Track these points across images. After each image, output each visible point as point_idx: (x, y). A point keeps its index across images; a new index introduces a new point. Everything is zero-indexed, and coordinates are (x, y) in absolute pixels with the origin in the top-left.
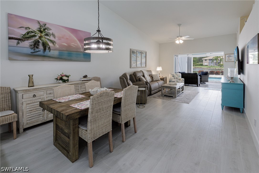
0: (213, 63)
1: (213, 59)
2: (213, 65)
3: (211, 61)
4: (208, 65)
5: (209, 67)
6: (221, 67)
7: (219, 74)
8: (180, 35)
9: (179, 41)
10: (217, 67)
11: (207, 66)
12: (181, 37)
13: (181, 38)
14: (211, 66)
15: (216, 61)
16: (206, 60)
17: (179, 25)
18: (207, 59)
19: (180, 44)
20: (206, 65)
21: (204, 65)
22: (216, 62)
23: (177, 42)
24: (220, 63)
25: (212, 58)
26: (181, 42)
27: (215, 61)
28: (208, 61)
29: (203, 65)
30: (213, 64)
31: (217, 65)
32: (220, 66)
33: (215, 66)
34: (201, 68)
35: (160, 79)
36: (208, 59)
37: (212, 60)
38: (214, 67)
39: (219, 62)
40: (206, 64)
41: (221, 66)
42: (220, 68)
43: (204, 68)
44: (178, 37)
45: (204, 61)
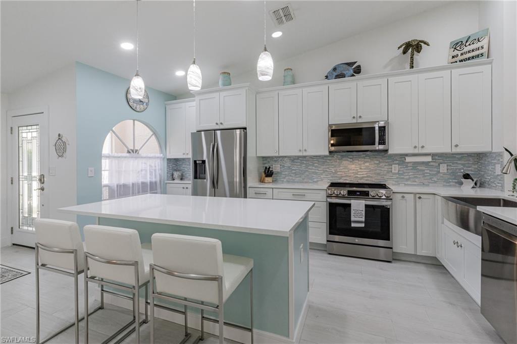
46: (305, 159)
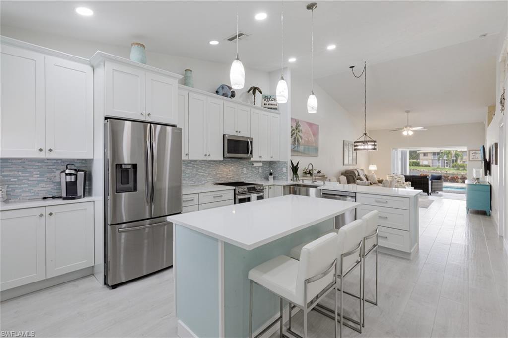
0: (440, 161)
1: (442, 153)
2: (442, 166)
3: (437, 156)
4: (431, 165)
5: (433, 170)
6: (458, 169)
7: (458, 182)
8: (409, 125)
9: (408, 132)
10: (450, 170)
11: (429, 166)
12: (411, 127)
13: (411, 129)
14: (438, 168)
15: (448, 157)
16: (425, 154)
17: (408, 112)
18: (427, 153)
19: (408, 136)
20: (426, 166)
21: (422, 166)
22: (447, 160)
23: (405, 133)
24: (456, 161)
25: (439, 151)
26: (411, 133)
27: (445, 158)
28: (430, 156)
29: (420, 164)
30: (442, 163)
31: (450, 167)
32: (456, 168)
33: (446, 167)
34: (416, 170)
35: (377, 182)
36: (429, 153)
37: (438, 153)
38: (443, 169)
39: (455, 159)
40: (426, 163)
41: (458, 167)
42: (456, 172)
43: (422, 170)
44: (406, 127)
45: (421, 156)
46: (196, 163)
